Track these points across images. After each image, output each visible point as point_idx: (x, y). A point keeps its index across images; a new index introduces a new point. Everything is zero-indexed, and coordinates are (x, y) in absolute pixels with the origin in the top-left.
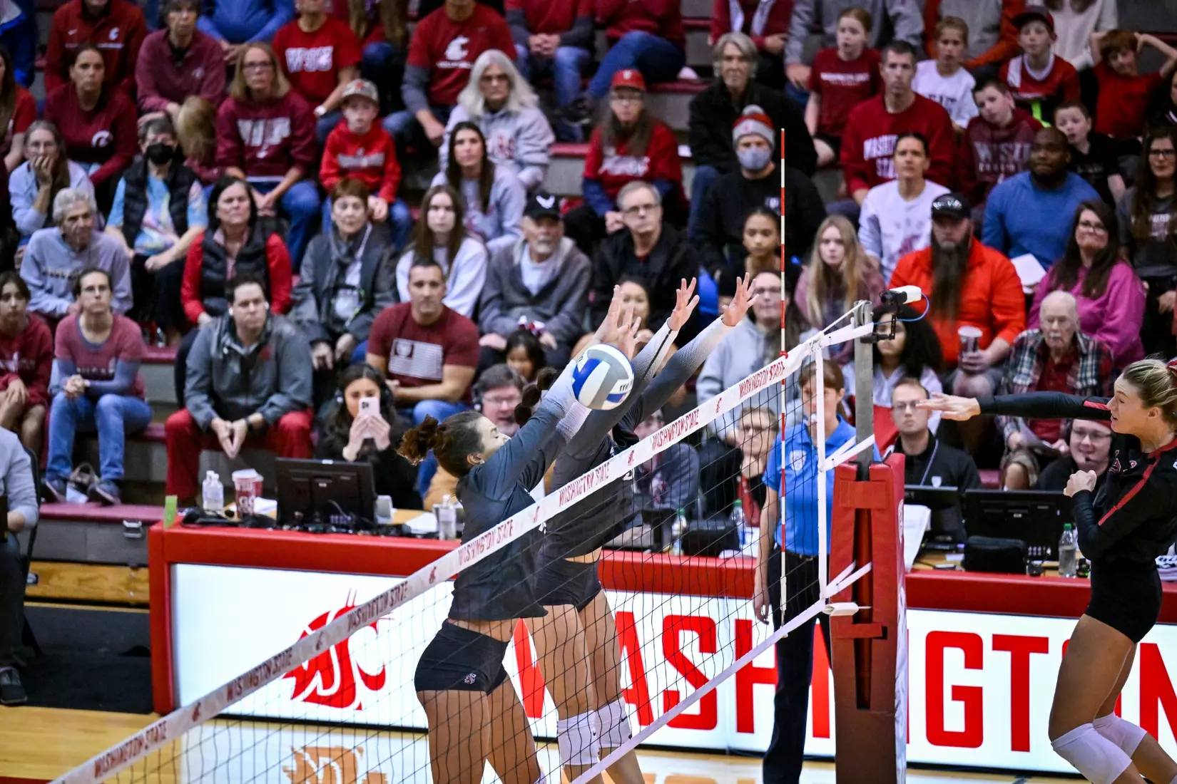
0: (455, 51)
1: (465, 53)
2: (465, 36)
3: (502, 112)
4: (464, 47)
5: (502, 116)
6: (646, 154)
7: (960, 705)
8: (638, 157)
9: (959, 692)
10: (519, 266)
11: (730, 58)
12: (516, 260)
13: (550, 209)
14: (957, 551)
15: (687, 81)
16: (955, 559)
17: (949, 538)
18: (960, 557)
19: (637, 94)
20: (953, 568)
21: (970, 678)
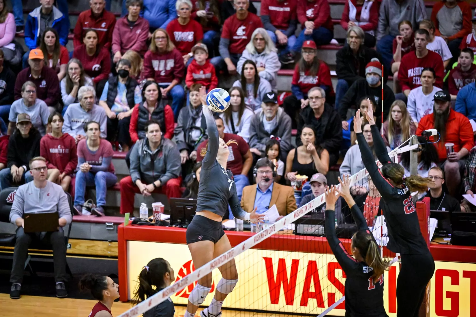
0: (240, 32)
1: (244, 33)
2: (244, 26)
3: (262, 54)
4: (243, 30)
5: (262, 55)
6: (317, 75)
7: (450, 300)
8: (314, 76)
9: (449, 295)
10: (262, 122)
11: (352, 37)
12: (261, 120)
13: (272, 99)
14: (448, 237)
15: (334, 45)
16: (447, 240)
17: (445, 231)
18: (449, 239)
19: (312, 51)
20: (447, 244)
21: (454, 289)
